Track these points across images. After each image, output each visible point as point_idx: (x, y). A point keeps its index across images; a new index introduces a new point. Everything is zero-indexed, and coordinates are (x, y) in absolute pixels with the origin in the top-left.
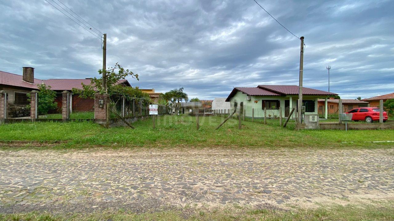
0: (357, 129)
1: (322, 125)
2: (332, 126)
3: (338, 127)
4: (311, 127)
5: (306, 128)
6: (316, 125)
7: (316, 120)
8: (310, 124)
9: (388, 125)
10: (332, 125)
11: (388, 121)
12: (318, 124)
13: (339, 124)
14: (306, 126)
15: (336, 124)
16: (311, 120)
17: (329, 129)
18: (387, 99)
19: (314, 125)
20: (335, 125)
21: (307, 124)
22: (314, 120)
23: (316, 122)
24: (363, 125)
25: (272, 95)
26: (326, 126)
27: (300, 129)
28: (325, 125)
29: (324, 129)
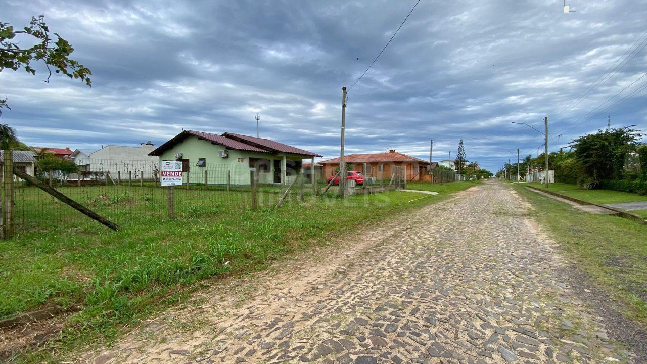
9: (384, 188)
14: (349, 192)
16: (351, 185)
25: (259, 152)
27: (346, 196)
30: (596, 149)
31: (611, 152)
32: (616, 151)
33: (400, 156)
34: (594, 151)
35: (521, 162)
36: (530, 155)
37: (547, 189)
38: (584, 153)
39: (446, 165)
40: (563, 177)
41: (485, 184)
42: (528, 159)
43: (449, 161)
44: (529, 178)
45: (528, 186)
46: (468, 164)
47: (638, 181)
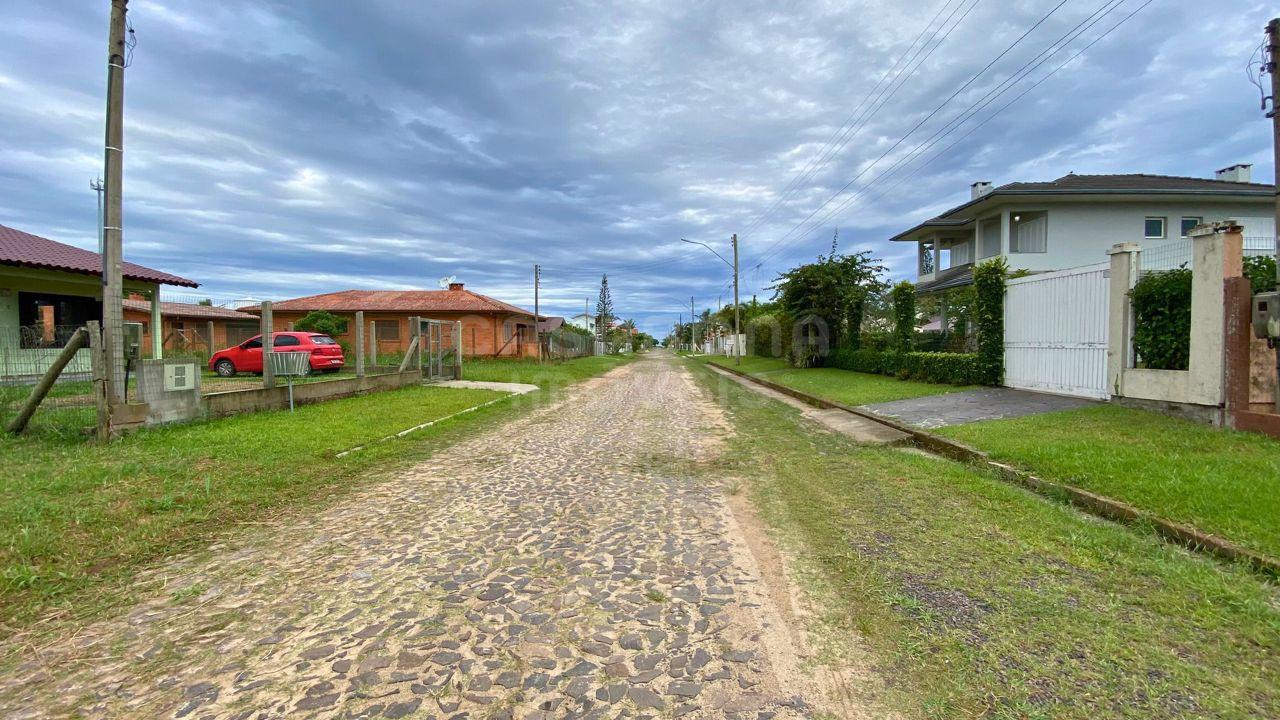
0: (314, 402)
1: (212, 401)
2: (245, 399)
3: (263, 402)
4: (170, 416)
5: (150, 421)
6: (192, 402)
7: (189, 385)
8: (166, 404)
9: (374, 382)
10: (247, 395)
11: (346, 368)
12: (198, 400)
13: (267, 390)
14: (149, 413)
15: (259, 392)
16: (170, 384)
17: (241, 413)
18: (307, 311)
19: (182, 404)
20: (255, 397)
21: (153, 406)
22: (181, 381)
23: (191, 392)
24: (327, 385)
26: (229, 404)
27: (125, 433)
28: (223, 400)
29: (222, 415)
30: (817, 292)
31: (840, 298)
32: (850, 296)
33: (474, 298)
34: (815, 297)
35: (697, 321)
36: (709, 310)
37: (738, 368)
38: (798, 298)
39: (582, 324)
40: (761, 347)
41: (644, 358)
42: (706, 314)
43: (586, 316)
44: (708, 348)
45: (708, 363)
46: (618, 323)
47: (890, 352)
